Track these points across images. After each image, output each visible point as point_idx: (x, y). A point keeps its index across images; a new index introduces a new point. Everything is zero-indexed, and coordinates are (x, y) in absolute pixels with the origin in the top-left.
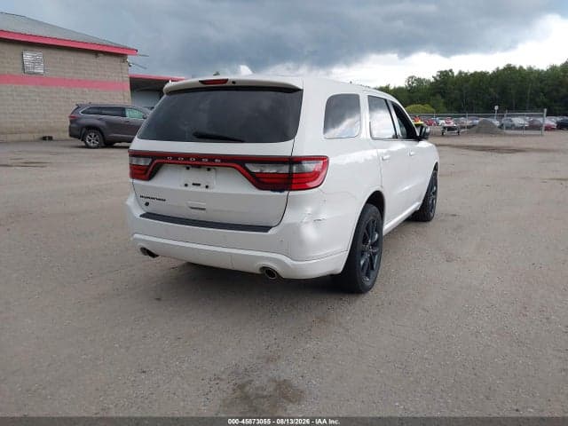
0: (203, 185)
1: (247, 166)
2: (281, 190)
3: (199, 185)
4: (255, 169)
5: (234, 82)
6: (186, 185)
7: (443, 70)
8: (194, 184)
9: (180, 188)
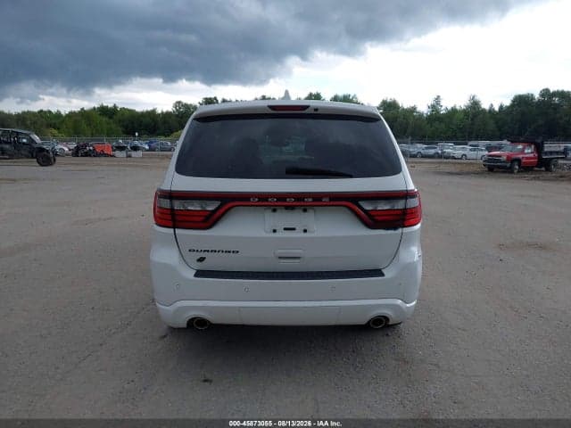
0: (299, 228)
1: (361, 203)
2: (395, 228)
3: (294, 229)
4: (368, 207)
5: (316, 110)
6: (275, 231)
7: (208, 97)
8: (285, 229)
9: (268, 235)
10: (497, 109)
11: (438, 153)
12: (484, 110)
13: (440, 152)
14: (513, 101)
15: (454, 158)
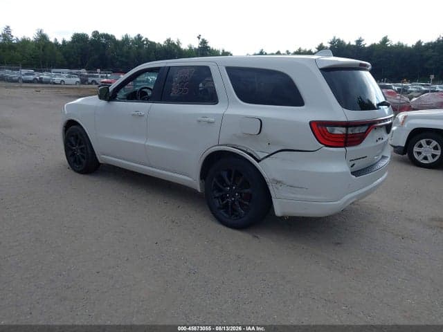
6: (377, 141)
8: (379, 139)
10: (60, 42)
11: (36, 79)
12: (51, 42)
13: (38, 78)
14: (73, 38)
15: (55, 83)
